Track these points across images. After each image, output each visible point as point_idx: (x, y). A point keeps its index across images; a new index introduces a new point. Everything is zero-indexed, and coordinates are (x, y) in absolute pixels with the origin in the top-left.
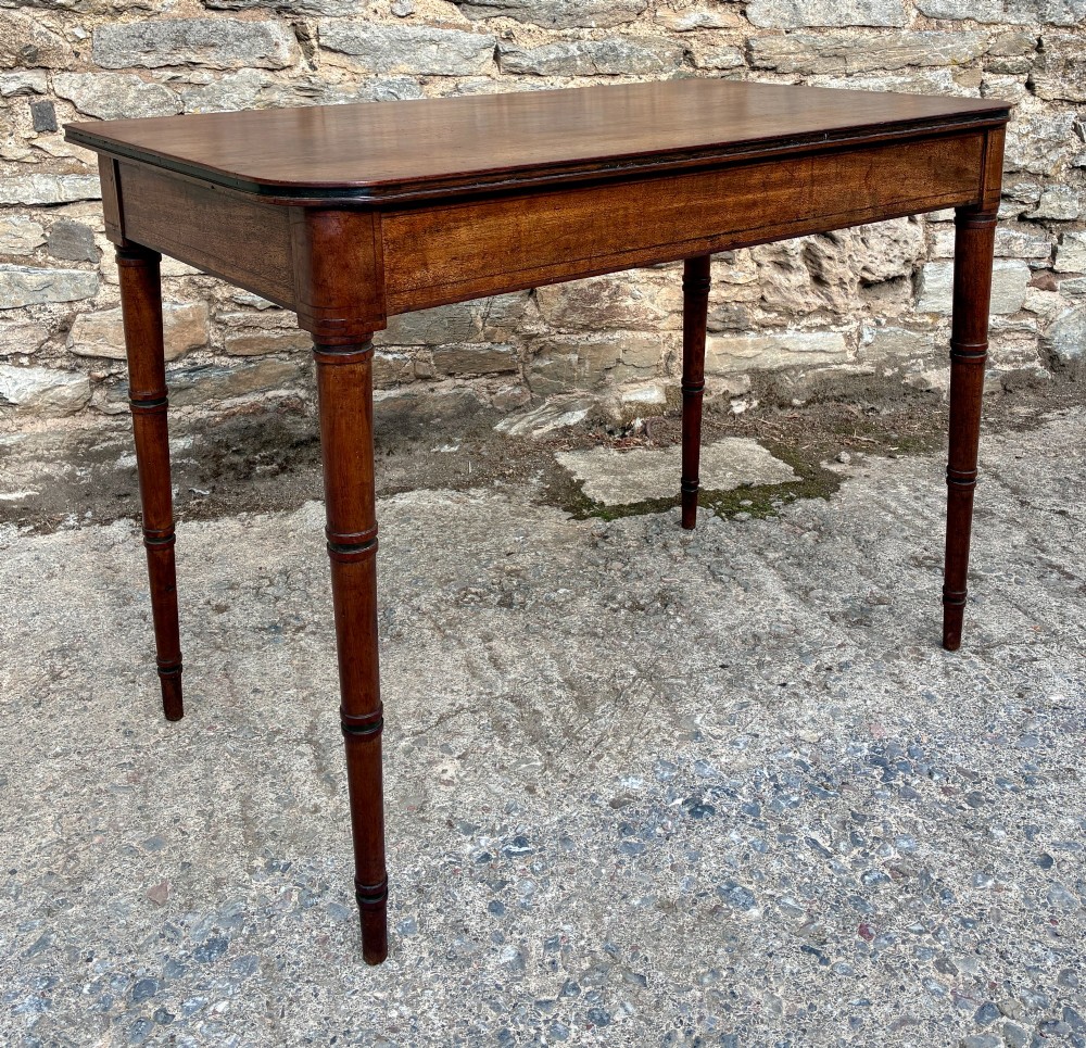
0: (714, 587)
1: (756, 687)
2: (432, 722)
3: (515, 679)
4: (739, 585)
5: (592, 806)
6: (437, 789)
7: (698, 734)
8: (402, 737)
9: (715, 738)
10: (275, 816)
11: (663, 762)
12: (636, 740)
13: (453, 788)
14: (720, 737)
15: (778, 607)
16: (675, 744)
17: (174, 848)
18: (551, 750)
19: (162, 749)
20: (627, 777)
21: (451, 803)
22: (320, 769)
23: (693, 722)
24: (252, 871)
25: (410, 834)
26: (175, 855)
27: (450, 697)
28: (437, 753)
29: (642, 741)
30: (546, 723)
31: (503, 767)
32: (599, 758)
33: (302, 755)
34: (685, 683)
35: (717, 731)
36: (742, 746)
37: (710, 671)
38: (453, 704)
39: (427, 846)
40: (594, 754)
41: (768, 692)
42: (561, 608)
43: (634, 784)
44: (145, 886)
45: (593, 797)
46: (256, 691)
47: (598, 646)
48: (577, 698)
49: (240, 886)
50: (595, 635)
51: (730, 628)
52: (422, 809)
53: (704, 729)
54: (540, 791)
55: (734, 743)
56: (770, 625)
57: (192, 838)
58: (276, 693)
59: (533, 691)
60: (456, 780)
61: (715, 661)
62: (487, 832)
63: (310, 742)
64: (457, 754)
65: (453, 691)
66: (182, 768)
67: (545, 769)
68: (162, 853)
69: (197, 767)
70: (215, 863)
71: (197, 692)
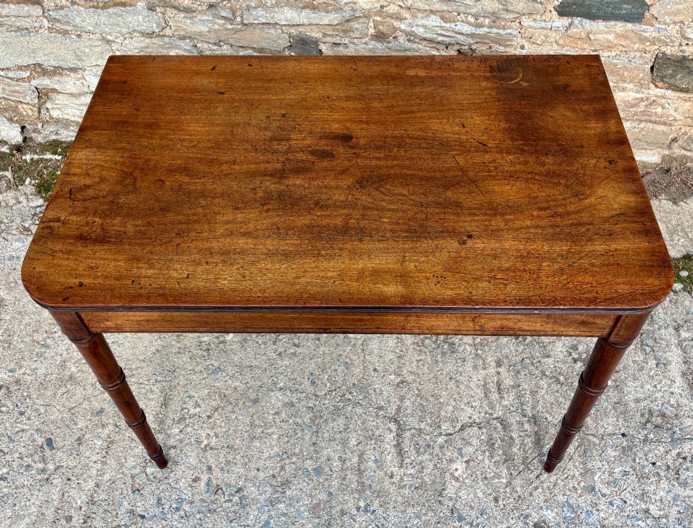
0: (639, 357)
1: (637, 461)
2: (457, 429)
3: (506, 406)
4: (655, 359)
5: (525, 523)
6: (451, 482)
7: (593, 489)
8: (441, 434)
9: (602, 495)
10: (372, 474)
11: (569, 504)
12: (559, 481)
13: (458, 485)
14: (604, 495)
15: (672, 389)
16: (579, 492)
17: (327, 479)
18: (513, 472)
19: (327, 402)
20: (547, 509)
21: (455, 496)
22: (398, 445)
23: (593, 478)
24: (358, 509)
25: (433, 510)
26: (326, 484)
27: (470, 410)
28: (455, 455)
29: (562, 483)
30: (515, 450)
31: (486, 478)
32: (536, 488)
33: (391, 431)
34: (598, 443)
35: (605, 491)
36: (615, 506)
37: (615, 437)
38: (470, 418)
39: (439, 523)
40: (534, 485)
41: (643, 467)
42: (545, 347)
43: (550, 515)
44: (312, 501)
45: (527, 517)
46: (375, 370)
47: (557, 392)
48: (536, 433)
49: (352, 518)
50: (558, 381)
51: (637, 401)
52: (440, 495)
53: (599, 486)
54: (501, 503)
55: (611, 503)
56: (663, 404)
57: (334, 476)
58: (384, 376)
59: (514, 419)
60: (461, 479)
61: (620, 429)
62: (469, 524)
63: (396, 421)
64: (465, 459)
65: (472, 407)
66: (335, 420)
67: (506, 487)
68: (321, 481)
69: (341, 421)
70: (342, 498)
71: (348, 360)
